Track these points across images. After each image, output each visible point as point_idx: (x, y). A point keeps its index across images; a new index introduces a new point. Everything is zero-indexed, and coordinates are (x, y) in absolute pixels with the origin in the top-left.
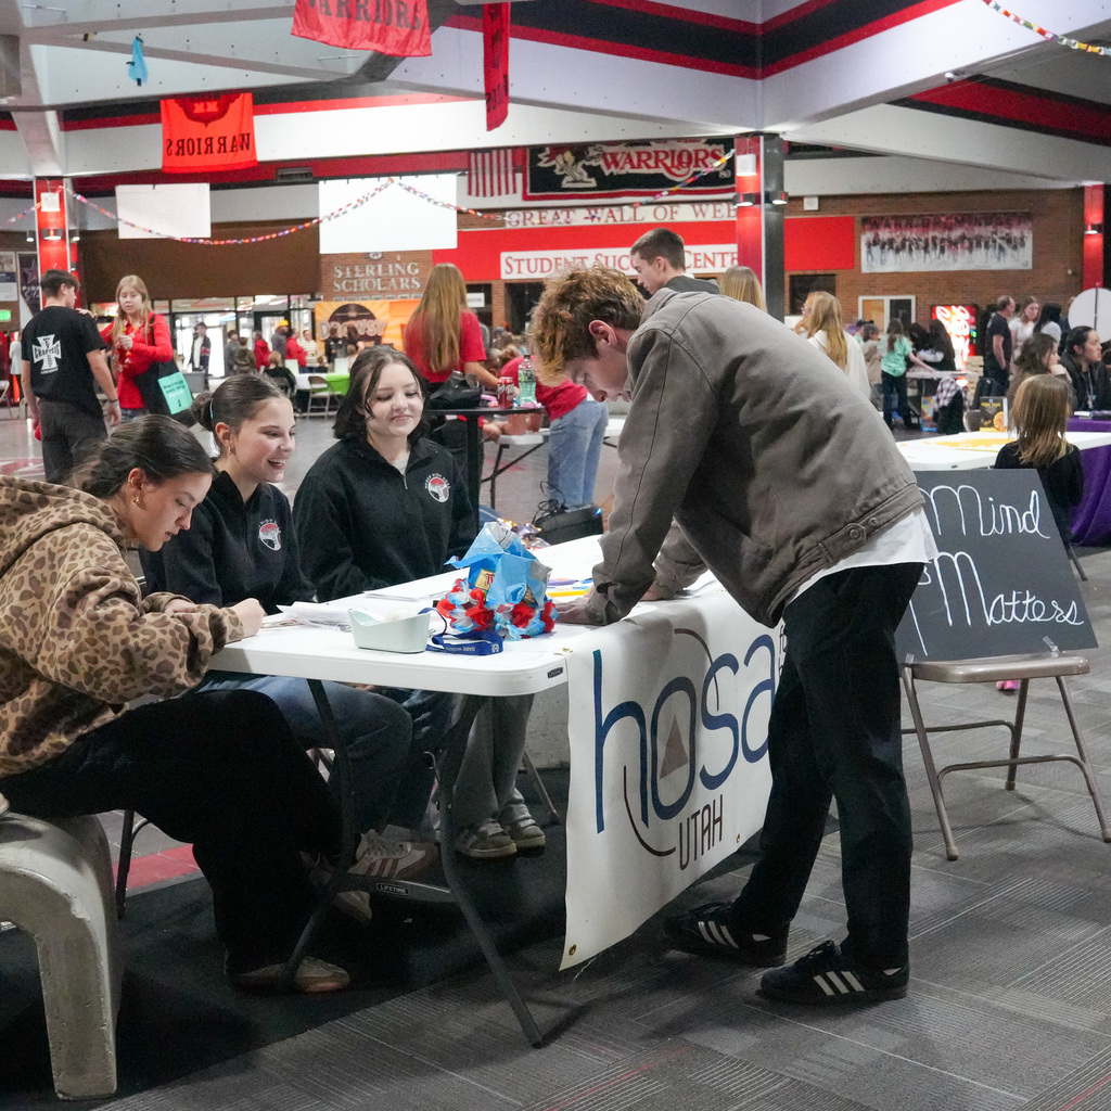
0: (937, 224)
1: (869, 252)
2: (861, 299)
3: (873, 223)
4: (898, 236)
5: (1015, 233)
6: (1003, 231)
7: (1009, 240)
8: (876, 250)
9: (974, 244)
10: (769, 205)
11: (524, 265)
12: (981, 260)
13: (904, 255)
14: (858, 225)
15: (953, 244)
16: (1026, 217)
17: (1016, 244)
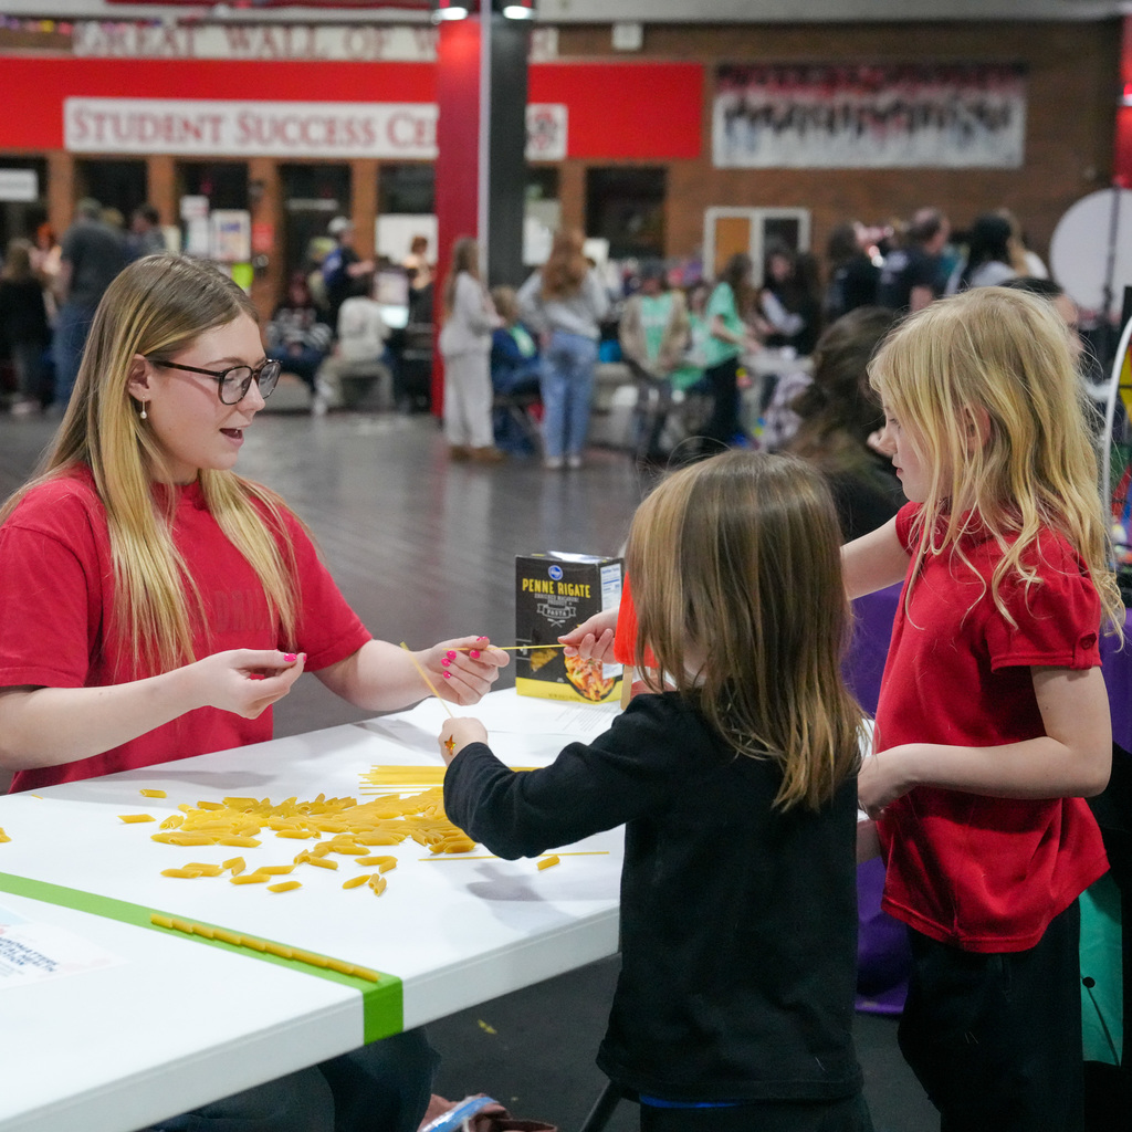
0: (852, 81)
1: (729, 129)
2: (712, 215)
3: (736, 76)
4: (781, 101)
5: (994, 100)
6: (972, 96)
7: (981, 112)
8: (741, 126)
9: (916, 118)
10: (497, 19)
11: (108, 127)
12: (930, 148)
13: (790, 136)
14: (709, 80)
15: (880, 118)
16: (1014, 71)
17: (993, 120)
